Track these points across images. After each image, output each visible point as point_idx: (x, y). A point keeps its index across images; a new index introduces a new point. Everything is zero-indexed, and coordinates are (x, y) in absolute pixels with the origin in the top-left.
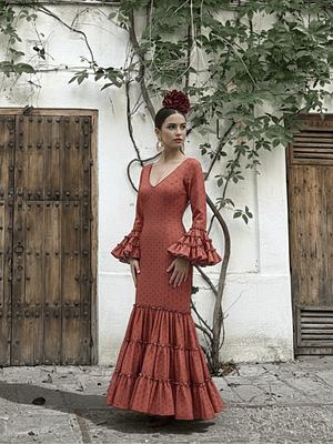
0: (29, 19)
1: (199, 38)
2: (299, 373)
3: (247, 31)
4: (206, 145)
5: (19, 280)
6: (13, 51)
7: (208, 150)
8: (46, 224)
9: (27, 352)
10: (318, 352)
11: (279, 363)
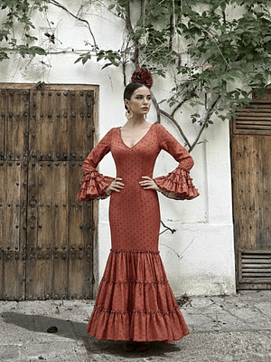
0: (41, 10)
1: (179, 26)
2: (240, 305)
3: (221, 20)
4: (196, 115)
5: (32, 228)
6: (27, 36)
7: (198, 119)
8: (56, 181)
9: (39, 289)
10: (255, 287)
11: (224, 296)
